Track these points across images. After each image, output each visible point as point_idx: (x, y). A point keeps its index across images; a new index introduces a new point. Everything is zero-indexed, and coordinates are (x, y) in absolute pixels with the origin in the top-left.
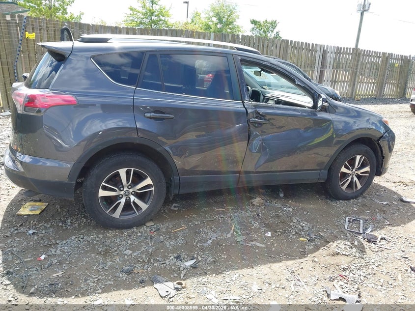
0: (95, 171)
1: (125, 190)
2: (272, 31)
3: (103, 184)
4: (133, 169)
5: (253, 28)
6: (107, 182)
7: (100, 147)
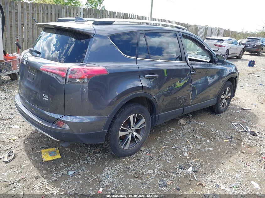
0: (118, 120)
1: (131, 129)
2: (100, 6)
3: (121, 127)
4: (137, 114)
5: (87, 3)
6: (124, 126)
7: (123, 103)
